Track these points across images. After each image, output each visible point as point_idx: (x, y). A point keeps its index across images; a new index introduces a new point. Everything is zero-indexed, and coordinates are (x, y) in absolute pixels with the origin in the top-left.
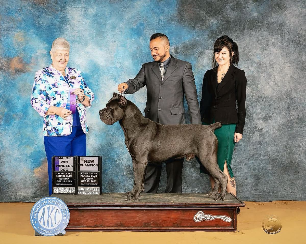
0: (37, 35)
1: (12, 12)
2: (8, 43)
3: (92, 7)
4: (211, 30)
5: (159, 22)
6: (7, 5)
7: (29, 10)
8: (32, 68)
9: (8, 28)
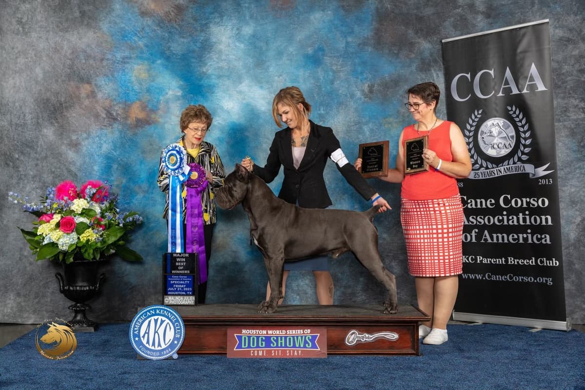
0: (166, 67)
1: (130, 35)
2: (125, 81)
3: (247, 24)
4: (422, 59)
5: (346, 47)
6: (123, 25)
7: (155, 31)
8: (161, 117)
9: (124, 58)
